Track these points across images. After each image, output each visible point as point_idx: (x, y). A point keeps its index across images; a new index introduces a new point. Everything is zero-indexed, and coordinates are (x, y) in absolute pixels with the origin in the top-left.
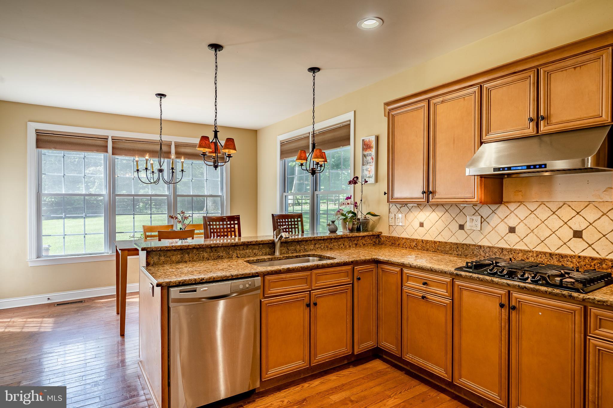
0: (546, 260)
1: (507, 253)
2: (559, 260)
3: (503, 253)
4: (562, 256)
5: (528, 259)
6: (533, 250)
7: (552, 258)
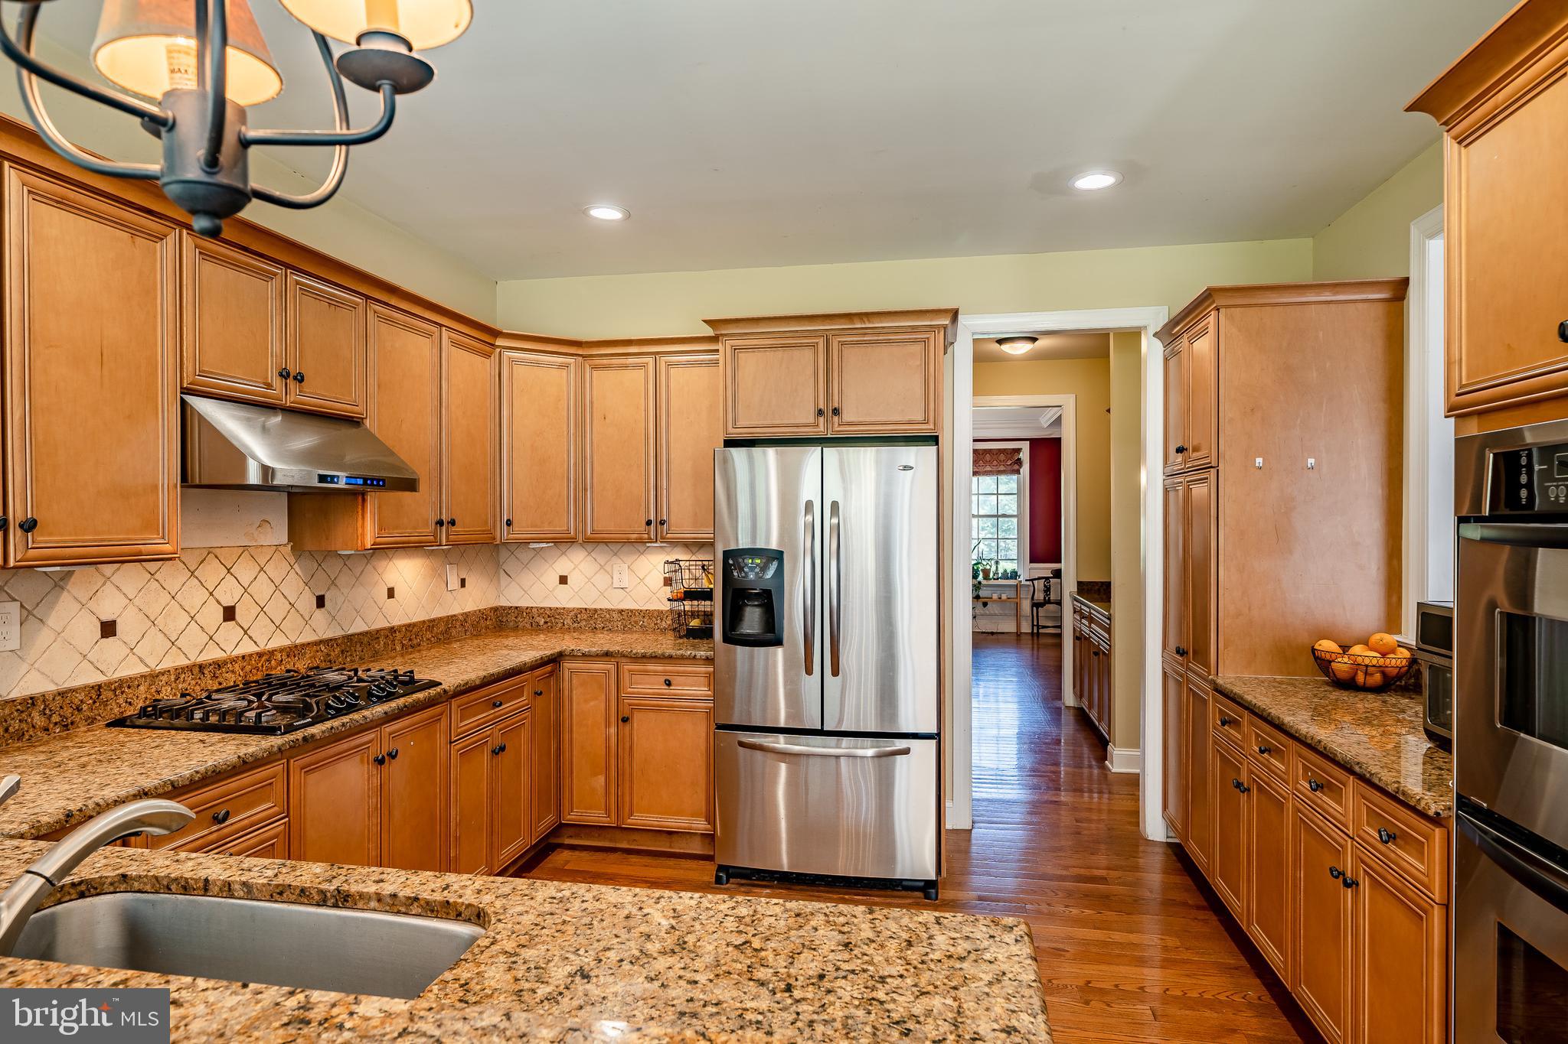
0: (193, 682)
1: (110, 694)
2: (215, 673)
3: (101, 697)
4: (219, 666)
5: (158, 692)
6: (157, 668)
7: (204, 674)
